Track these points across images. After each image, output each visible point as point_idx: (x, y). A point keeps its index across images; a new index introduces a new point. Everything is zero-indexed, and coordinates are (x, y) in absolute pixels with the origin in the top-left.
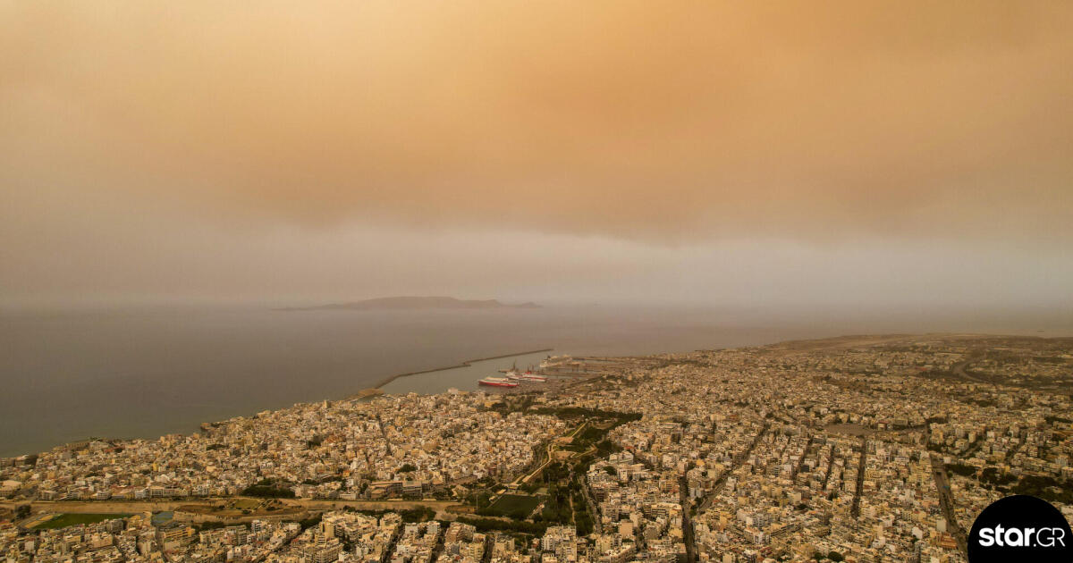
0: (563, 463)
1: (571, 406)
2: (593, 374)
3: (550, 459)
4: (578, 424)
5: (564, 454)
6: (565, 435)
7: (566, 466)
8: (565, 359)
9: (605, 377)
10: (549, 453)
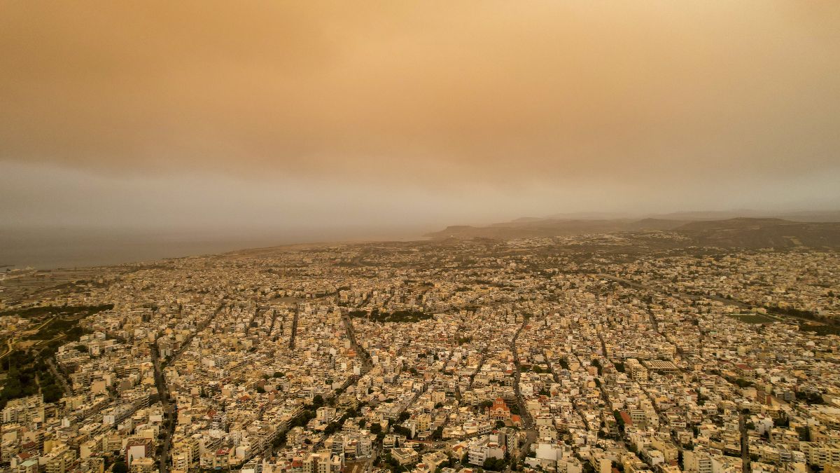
0: (27, 351)
1: (35, 307)
2: (59, 282)
3: (11, 349)
4: (45, 319)
5: (29, 343)
6: (28, 329)
7: (30, 353)
8: (28, 272)
9: (74, 282)
10: (10, 345)
